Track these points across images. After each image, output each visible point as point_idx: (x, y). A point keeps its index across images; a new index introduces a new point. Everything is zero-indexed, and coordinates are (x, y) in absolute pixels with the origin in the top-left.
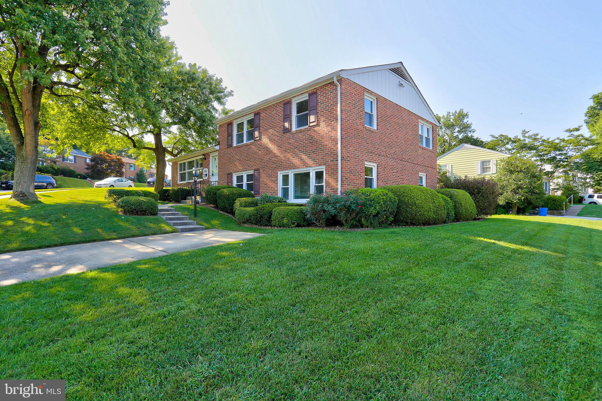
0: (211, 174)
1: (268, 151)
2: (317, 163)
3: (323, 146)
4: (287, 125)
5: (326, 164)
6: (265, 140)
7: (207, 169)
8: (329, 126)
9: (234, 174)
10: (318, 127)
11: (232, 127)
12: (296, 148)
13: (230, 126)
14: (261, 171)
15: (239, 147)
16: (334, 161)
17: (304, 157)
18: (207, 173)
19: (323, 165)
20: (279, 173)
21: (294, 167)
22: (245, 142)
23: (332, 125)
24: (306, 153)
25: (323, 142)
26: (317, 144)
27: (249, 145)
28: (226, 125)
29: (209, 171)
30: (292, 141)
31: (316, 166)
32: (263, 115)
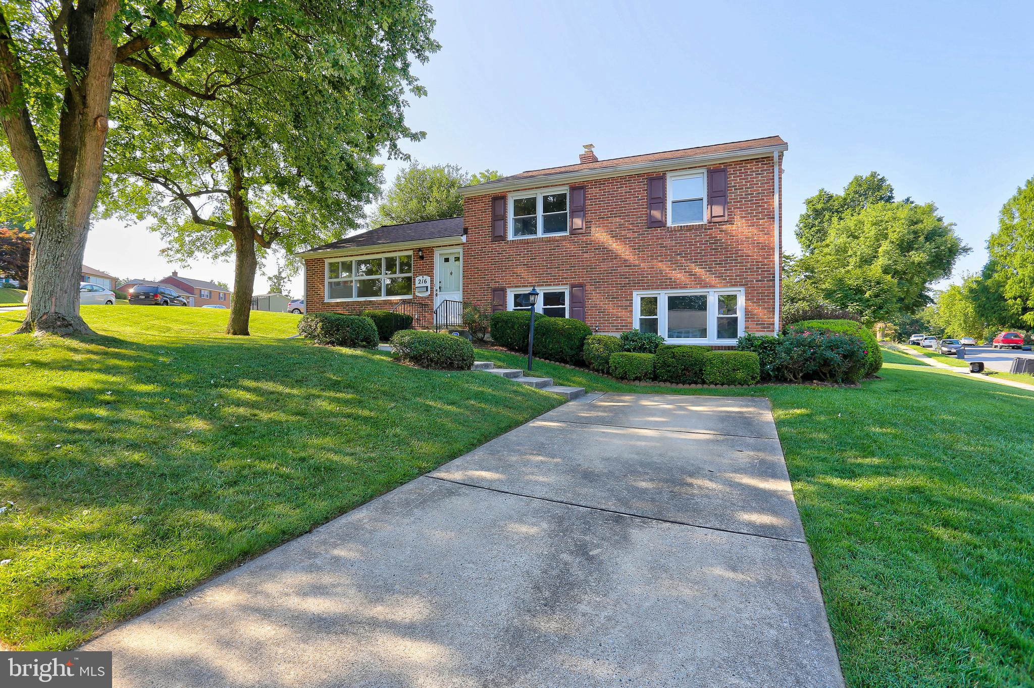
0: (437, 287)
1: (608, 254)
2: (728, 282)
3: (739, 256)
4: (656, 214)
5: (747, 284)
6: (600, 235)
7: (428, 279)
8: (753, 226)
9: (508, 290)
10: (730, 226)
11: (505, 204)
12: (678, 254)
13: (499, 203)
14: (588, 287)
15: (528, 243)
16: (764, 281)
17: (697, 270)
18: (428, 284)
19: (741, 285)
20: (635, 293)
21: (674, 285)
22: (540, 233)
23: (760, 225)
24: (702, 265)
25: (740, 250)
26: (727, 251)
27: (557, 241)
28: (488, 200)
29: (432, 281)
30: (668, 242)
31: (725, 286)
32: (592, 191)
